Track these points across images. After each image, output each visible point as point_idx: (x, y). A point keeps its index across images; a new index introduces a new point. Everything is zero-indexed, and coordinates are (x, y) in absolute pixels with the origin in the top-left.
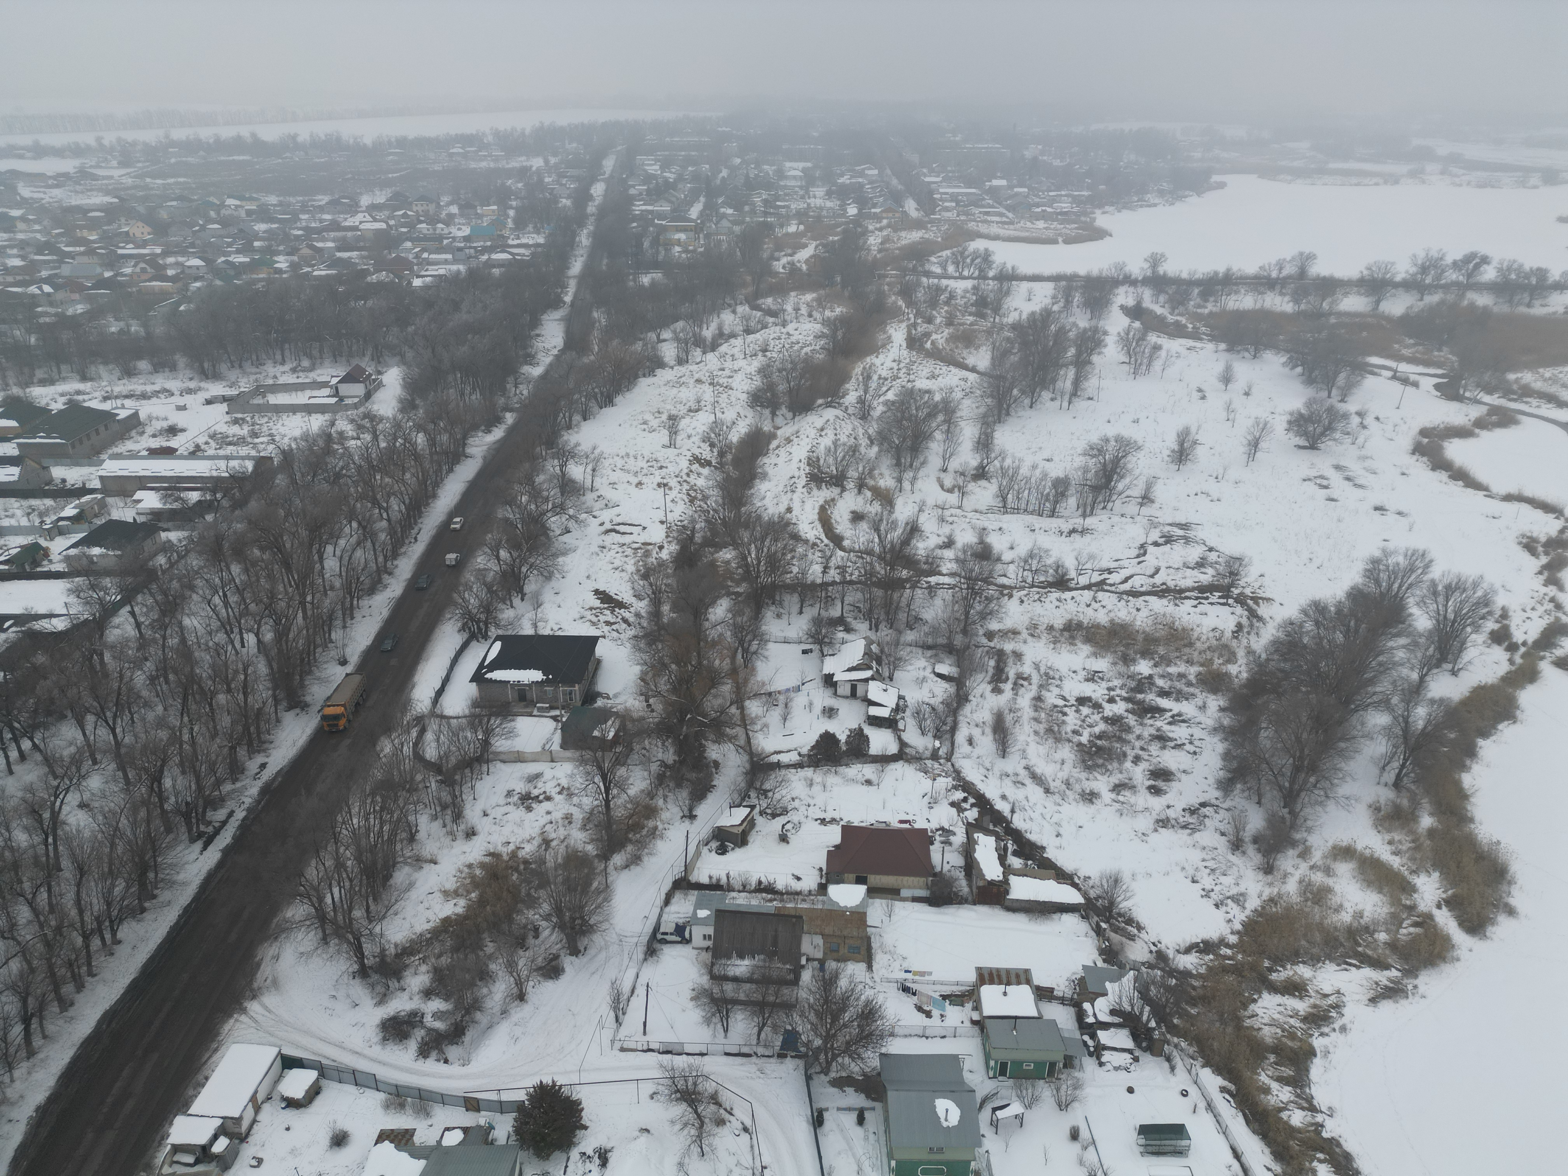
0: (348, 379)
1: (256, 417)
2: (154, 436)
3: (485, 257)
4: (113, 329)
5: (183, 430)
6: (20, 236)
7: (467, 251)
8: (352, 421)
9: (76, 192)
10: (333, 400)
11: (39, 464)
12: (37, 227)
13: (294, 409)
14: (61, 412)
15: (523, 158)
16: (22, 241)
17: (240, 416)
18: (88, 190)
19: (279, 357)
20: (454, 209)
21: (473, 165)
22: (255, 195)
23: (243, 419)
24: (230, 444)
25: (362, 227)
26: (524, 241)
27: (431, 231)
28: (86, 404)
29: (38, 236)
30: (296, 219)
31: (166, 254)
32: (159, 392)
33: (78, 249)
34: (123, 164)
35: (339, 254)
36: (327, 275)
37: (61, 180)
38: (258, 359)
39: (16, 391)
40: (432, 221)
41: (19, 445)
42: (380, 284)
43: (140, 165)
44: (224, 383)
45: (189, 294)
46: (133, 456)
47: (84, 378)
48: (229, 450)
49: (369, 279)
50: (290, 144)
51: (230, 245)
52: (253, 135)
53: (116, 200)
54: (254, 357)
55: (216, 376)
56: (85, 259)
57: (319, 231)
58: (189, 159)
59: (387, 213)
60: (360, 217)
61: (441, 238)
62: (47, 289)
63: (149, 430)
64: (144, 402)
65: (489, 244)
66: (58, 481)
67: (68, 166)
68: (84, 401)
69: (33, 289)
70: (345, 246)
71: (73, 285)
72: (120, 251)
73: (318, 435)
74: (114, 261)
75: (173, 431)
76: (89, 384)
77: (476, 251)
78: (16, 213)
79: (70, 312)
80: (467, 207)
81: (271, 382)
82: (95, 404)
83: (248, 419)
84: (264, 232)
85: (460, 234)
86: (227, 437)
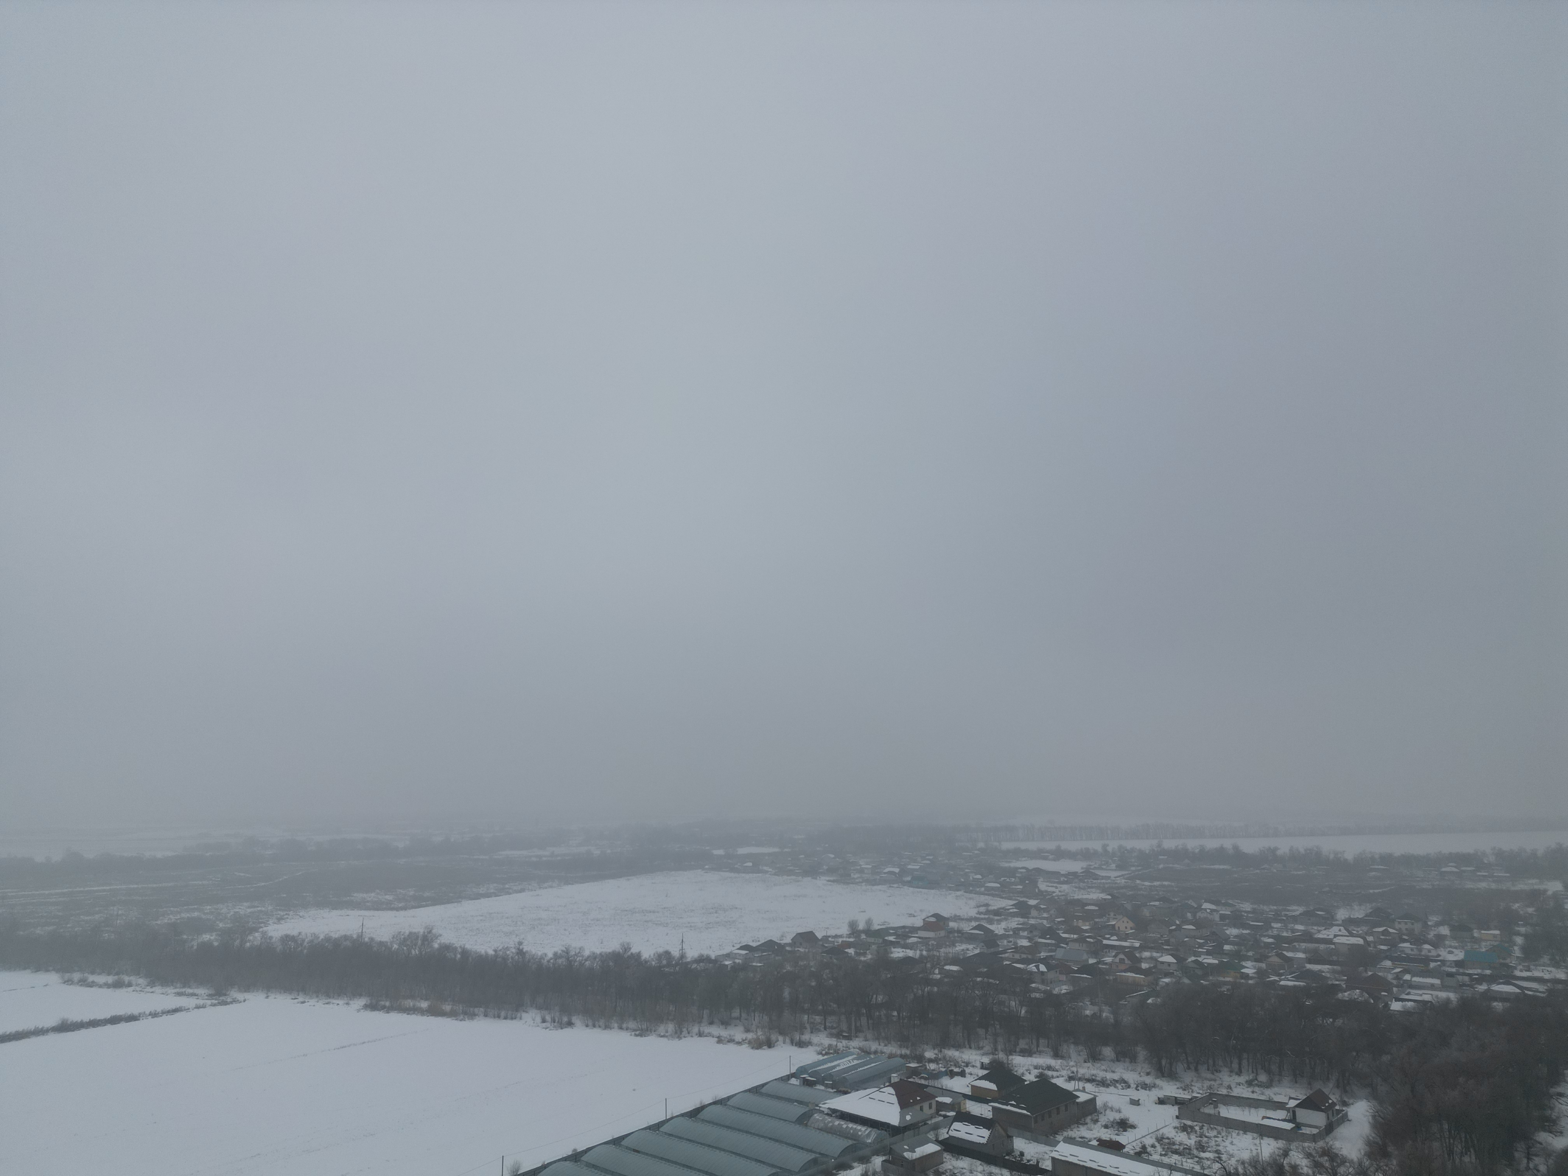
0: (1306, 1104)
1: (1205, 1128)
2: (1106, 1127)
3: (1483, 987)
4: (1088, 1012)
5: (1133, 1127)
6: (1032, 921)
7: (1460, 978)
8: (1308, 1155)
9: (1080, 888)
10: (1289, 1126)
11: (1006, 1131)
12: (1045, 915)
13: (1245, 1127)
14: (1032, 1083)
15: (1534, 881)
16: (1032, 925)
17: (1189, 1123)
18: (1089, 887)
19: (1235, 1066)
20: (1445, 930)
21: (1469, 885)
22: (1230, 902)
23: (1192, 1127)
24: (1176, 1152)
25: (1336, 940)
26: (1537, 974)
27: (1416, 952)
28: (1054, 1081)
29: (1045, 922)
30: (1267, 926)
31: (1142, 948)
32: (1117, 1081)
33: (1072, 936)
34: (1119, 867)
35: (1309, 966)
36: (1295, 986)
37: (1071, 878)
38: (1214, 1065)
39: (1001, 1056)
40: (1418, 941)
41: (994, 1108)
42: (1352, 1004)
43: (1133, 868)
44: (1178, 1085)
45: (1158, 988)
46: (1084, 1143)
47: (1057, 1055)
48: (1174, 1159)
49: (1340, 995)
50: (1269, 856)
51: (1201, 946)
52: (1236, 848)
53: (1109, 897)
54: (1211, 1062)
55: (1170, 1075)
56: (1076, 946)
57: (1289, 941)
58: (1176, 866)
59: (1365, 928)
60: (1335, 930)
61: (1427, 960)
62: (1043, 968)
63: (1103, 1120)
64: (1102, 1088)
65: (1488, 972)
66: (1017, 1153)
67: (1077, 866)
68: (1053, 1077)
69: (1032, 967)
70: (1315, 958)
71: (1062, 967)
72: (1105, 942)
73: (1269, 1164)
74: (1099, 949)
75: (1124, 1125)
76: (1059, 1061)
77: (1472, 980)
78: (1032, 902)
79: (1056, 991)
80: (1461, 930)
81: (1224, 1092)
82: (1060, 1082)
83: (1197, 1128)
84: (1236, 937)
85: (1451, 958)
86: (1174, 1144)
